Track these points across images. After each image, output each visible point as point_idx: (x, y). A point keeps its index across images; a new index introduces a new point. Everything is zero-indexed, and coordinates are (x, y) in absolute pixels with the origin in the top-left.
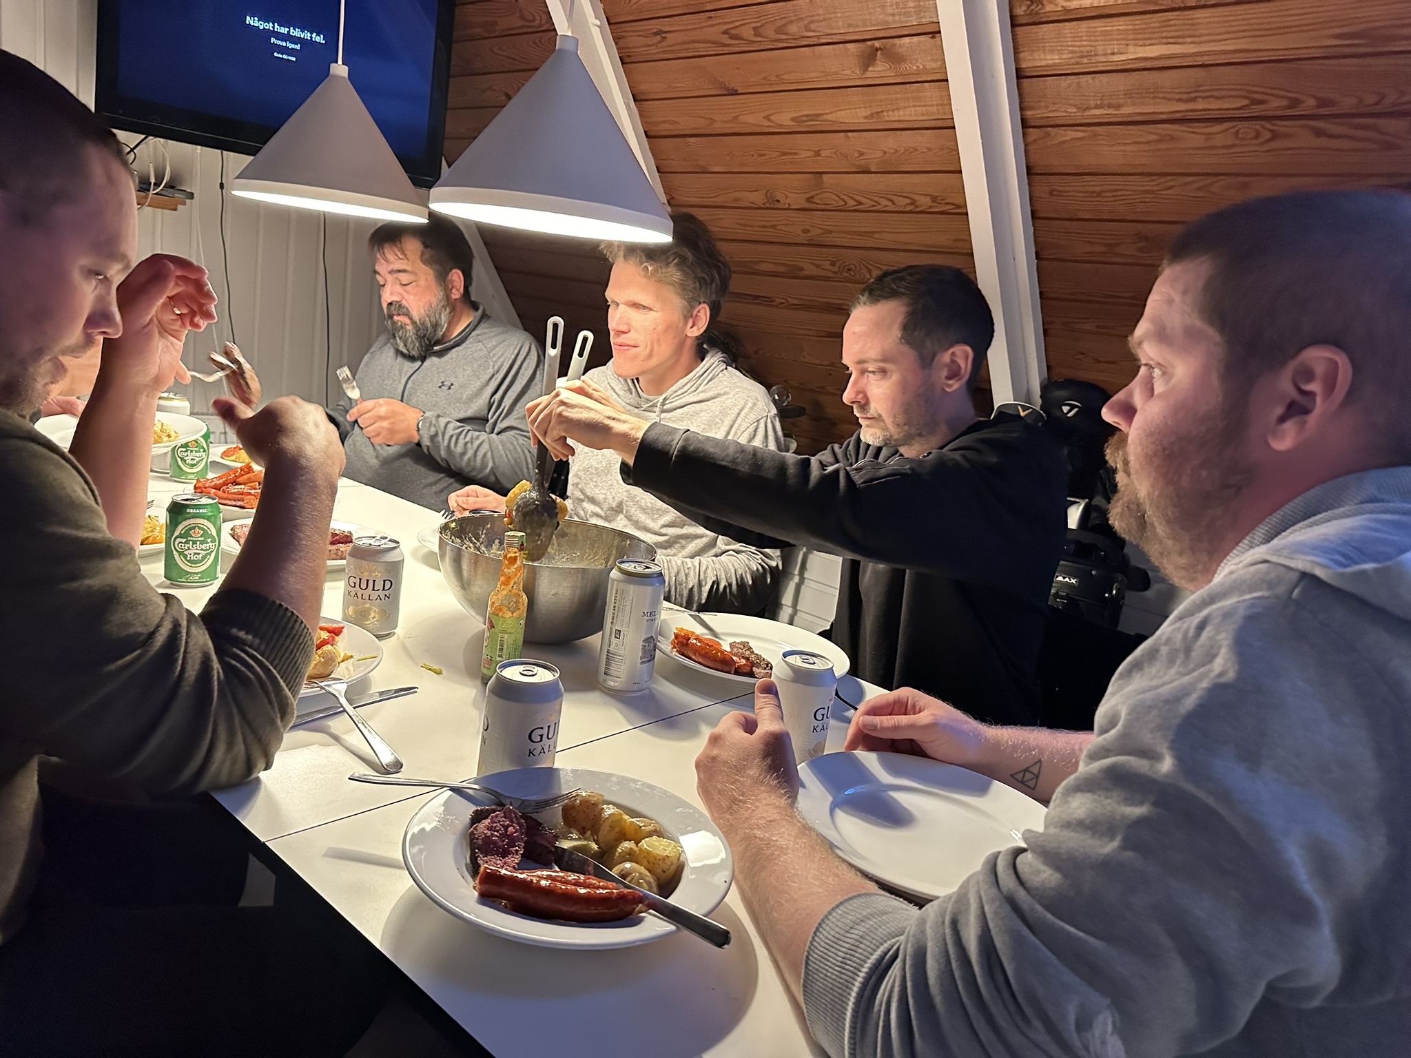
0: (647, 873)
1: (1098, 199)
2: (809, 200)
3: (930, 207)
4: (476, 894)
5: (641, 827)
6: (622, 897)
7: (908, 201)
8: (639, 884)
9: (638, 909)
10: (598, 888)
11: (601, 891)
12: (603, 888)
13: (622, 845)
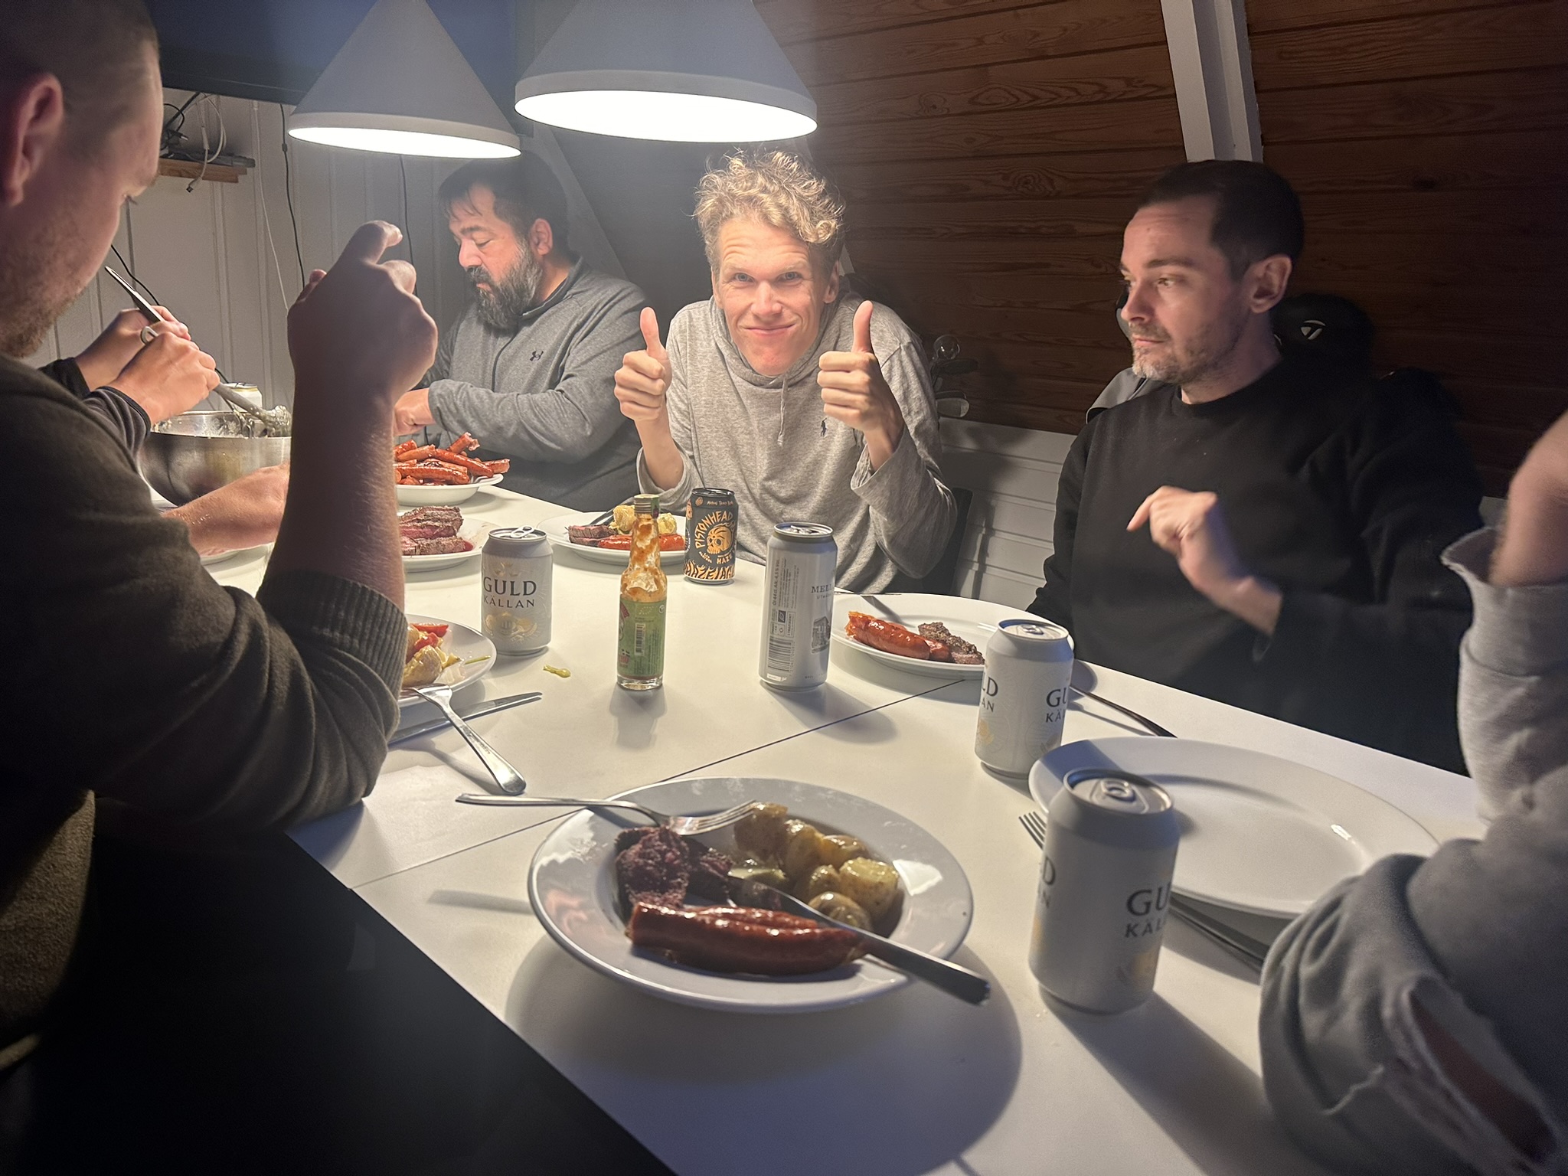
0: (855, 906)
1: (1343, 57)
2: (972, 101)
3: (1125, 93)
4: (629, 942)
5: (840, 846)
6: (827, 939)
7: (1096, 88)
8: (847, 921)
9: (850, 954)
10: (794, 927)
11: (800, 932)
12: (803, 927)
13: (817, 870)
